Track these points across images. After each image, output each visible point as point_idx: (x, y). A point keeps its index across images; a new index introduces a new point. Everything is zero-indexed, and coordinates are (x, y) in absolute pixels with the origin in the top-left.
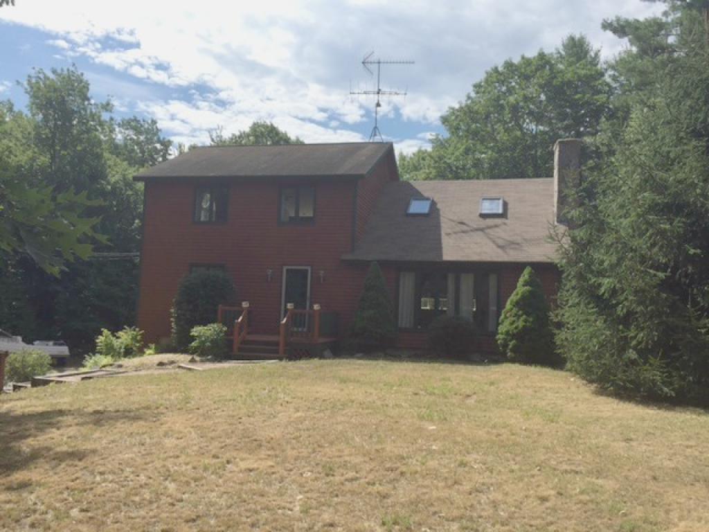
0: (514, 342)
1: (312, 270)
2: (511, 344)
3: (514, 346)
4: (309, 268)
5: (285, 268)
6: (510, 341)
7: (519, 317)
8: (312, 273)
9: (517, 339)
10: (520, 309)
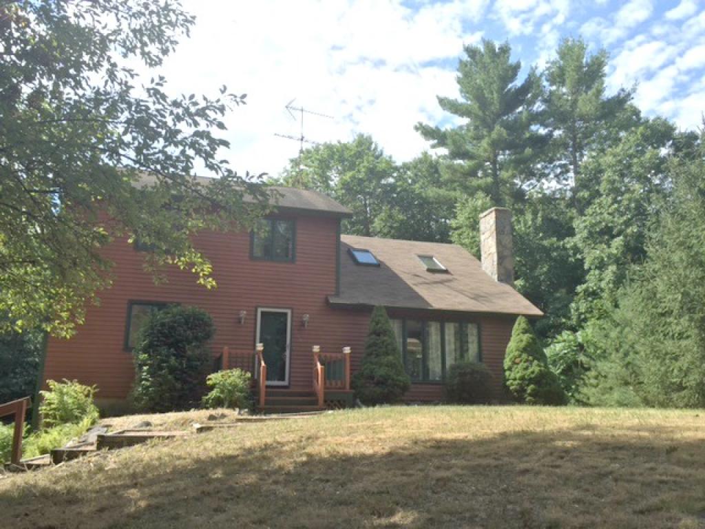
0: (532, 386)
1: (292, 313)
2: (529, 389)
3: (533, 390)
4: (289, 312)
5: (259, 310)
6: (528, 385)
7: (531, 362)
8: (292, 317)
9: (535, 384)
10: (529, 355)
